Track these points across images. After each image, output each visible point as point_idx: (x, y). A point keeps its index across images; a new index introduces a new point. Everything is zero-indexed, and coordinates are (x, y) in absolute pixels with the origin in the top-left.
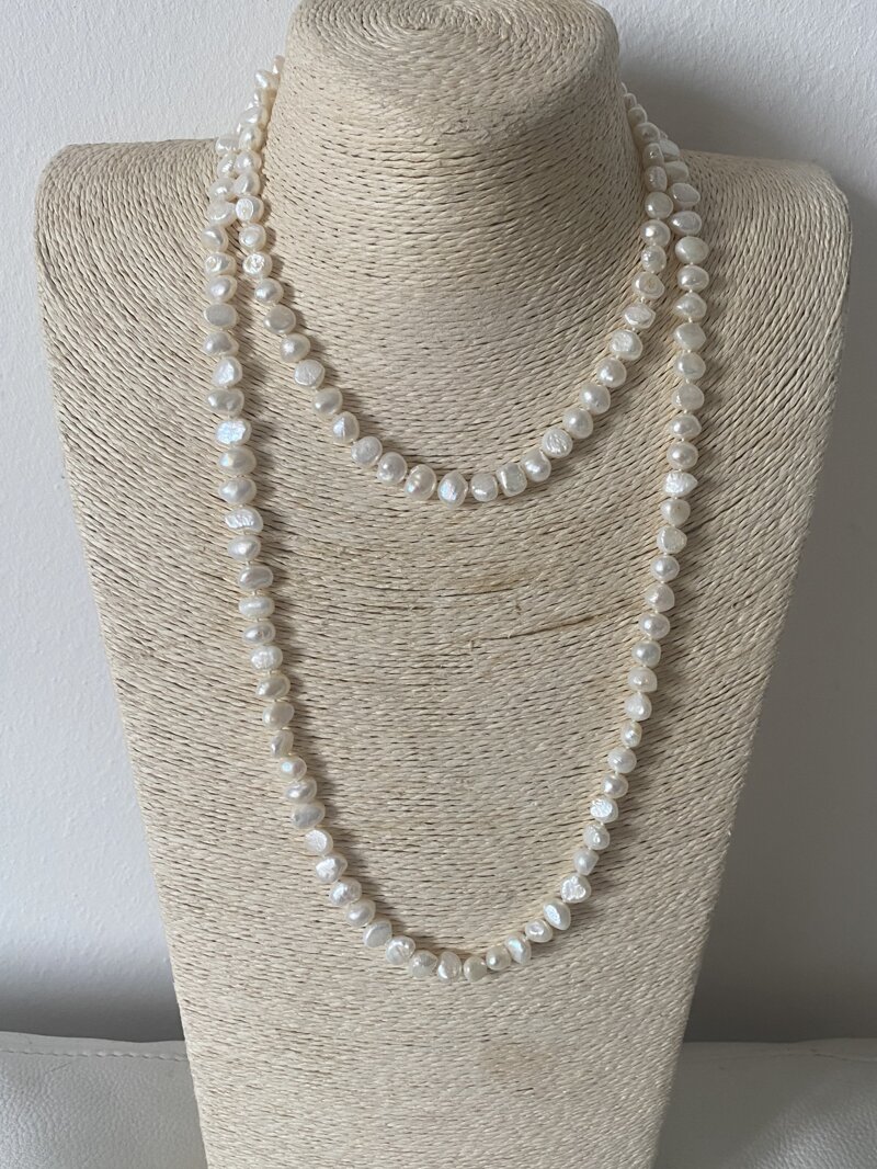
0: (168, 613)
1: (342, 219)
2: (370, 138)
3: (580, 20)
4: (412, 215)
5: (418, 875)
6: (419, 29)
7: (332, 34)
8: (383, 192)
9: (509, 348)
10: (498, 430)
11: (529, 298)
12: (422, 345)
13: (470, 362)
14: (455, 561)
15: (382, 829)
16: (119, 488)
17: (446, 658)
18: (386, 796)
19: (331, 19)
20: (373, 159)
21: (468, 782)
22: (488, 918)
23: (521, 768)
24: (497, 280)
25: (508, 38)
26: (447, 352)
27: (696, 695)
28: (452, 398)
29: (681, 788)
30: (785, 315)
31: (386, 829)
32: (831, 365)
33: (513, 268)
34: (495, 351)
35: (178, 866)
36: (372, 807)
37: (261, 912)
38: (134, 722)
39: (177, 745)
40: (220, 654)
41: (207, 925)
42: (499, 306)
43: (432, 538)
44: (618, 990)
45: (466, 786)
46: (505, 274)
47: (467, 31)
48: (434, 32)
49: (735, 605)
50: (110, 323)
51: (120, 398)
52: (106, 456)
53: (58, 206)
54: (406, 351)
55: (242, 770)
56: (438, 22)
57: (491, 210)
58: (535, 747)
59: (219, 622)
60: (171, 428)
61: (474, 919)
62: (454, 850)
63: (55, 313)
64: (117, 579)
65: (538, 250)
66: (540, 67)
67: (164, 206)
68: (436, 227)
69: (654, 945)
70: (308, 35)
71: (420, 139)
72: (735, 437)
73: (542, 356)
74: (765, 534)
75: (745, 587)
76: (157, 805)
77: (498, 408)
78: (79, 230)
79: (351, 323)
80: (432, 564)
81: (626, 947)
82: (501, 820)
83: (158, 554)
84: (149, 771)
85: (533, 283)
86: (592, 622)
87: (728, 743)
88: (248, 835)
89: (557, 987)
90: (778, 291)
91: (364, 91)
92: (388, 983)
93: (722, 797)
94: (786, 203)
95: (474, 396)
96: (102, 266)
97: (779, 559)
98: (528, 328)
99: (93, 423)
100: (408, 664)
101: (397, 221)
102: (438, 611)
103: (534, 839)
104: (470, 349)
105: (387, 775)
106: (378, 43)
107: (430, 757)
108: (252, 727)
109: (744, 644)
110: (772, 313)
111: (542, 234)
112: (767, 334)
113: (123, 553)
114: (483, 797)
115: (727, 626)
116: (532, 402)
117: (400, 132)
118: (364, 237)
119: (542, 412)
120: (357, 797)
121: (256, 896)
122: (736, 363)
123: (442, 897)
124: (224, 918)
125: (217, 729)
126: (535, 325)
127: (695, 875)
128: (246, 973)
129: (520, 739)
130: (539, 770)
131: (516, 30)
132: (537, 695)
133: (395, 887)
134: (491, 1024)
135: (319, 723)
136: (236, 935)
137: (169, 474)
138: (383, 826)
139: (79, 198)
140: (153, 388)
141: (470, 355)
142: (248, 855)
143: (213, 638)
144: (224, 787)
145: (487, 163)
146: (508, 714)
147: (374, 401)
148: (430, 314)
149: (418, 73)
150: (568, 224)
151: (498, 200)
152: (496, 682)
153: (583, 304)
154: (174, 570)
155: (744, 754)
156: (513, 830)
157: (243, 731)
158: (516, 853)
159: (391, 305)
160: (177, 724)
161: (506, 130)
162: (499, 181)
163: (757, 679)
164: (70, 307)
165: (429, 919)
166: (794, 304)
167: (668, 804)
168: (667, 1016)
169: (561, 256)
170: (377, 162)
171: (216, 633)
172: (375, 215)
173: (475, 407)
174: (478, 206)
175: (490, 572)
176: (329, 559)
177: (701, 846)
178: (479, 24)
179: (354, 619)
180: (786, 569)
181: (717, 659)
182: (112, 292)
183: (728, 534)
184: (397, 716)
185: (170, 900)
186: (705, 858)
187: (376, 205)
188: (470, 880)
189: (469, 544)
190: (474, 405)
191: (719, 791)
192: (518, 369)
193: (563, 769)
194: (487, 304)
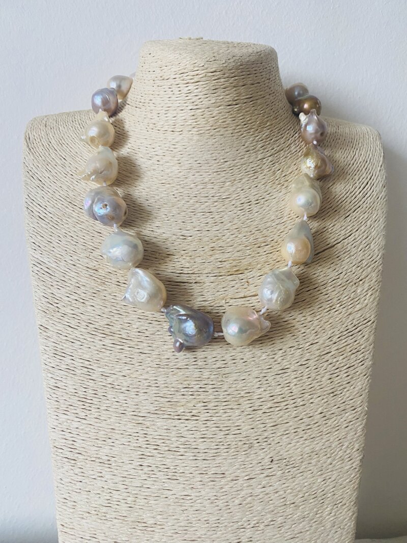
5: (199, 433)
8: (180, 92)
9: (238, 164)
11: (246, 142)
13: (219, 170)
14: (215, 259)
15: (178, 406)
16: (49, 229)
17: (212, 308)
18: (180, 386)
20: (175, 78)
21: (226, 377)
22: (239, 460)
23: (254, 369)
24: (231, 132)
26: (209, 165)
27: (341, 330)
28: (213, 186)
29: (339, 381)
30: (359, 162)
32: (383, 181)
33: (238, 127)
34: (231, 166)
35: (63, 433)
36: (173, 393)
37: (109, 460)
38: (46, 348)
39: (68, 360)
40: (94, 309)
41: (77, 471)
42: (233, 144)
43: (203, 249)
44: (315, 510)
46: (235, 129)
50: (54, 162)
51: (55, 191)
52: (45, 215)
55: (102, 373)
58: (260, 357)
61: (230, 461)
62: (218, 418)
63: (29, 160)
65: (249, 121)
68: (204, 106)
69: (333, 479)
72: (345, 207)
73: (253, 169)
74: (365, 251)
75: (359, 275)
76: (55, 396)
77: (234, 191)
78: (45, 131)
79: (164, 154)
80: (204, 261)
81: (317, 479)
82: (244, 399)
83: (66, 259)
84: (52, 376)
85: (247, 135)
87: (360, 357)
88: (104, 412)
89: (280, 506)
90: (354, 153)
92: (181, 506)
93: (360, 387)
95: (222, 186)
97: (373, 262)
98: (246, 156)
101: (186, 105)
102: (208, 284)
103: (263, 411)
104: (220, 164)
105: (181, 373)
107: (205, 363)
108: (109, 348)
110: (353, 160)
111: (250, 114)
112: (352, 168)
113: (49, 260)
114: (234, 386)
115: (353, 294)
116: (249, 190)
118: (171, 114)
119: (255, 193)
121: (107, 450)
126: (249, 155)
127: (351, 434)
128: (98, 503)
130: (263, 370)
134: (243, 534)
135: (144, 345)
136: (94, 477)
137: (75, 222)
140: (71, 186)
142: (103, 424)
143: (91, 301)
144: (91, 383)
148: (202, 147)
150: (262, 112)
155: (368, 363)
156: (251, 405)
159: (184, 144)
160: (68, 348)
161: (234, 62)
162: (232, 85)
166: (362, 158)
167: (333, 390)
168: (344, 529)
169: (259, 125)
170: (177, 79)
171: (92, 298)
172: (176, 104)
173: (223, 191)
174: (222, 96)
175: (232, 265)
177: (352, 416)
180: (377, 267)
181: (350, 311)
182: (56, 151)
185: (57, 455)
186: (356, 423)
187: (177, 99)
188: (228, 436)
189: (221, 251)
190: (222, 190)
191: (358, 384)
192: (242, 174)
193: (276, 370)
194: (227, 143)
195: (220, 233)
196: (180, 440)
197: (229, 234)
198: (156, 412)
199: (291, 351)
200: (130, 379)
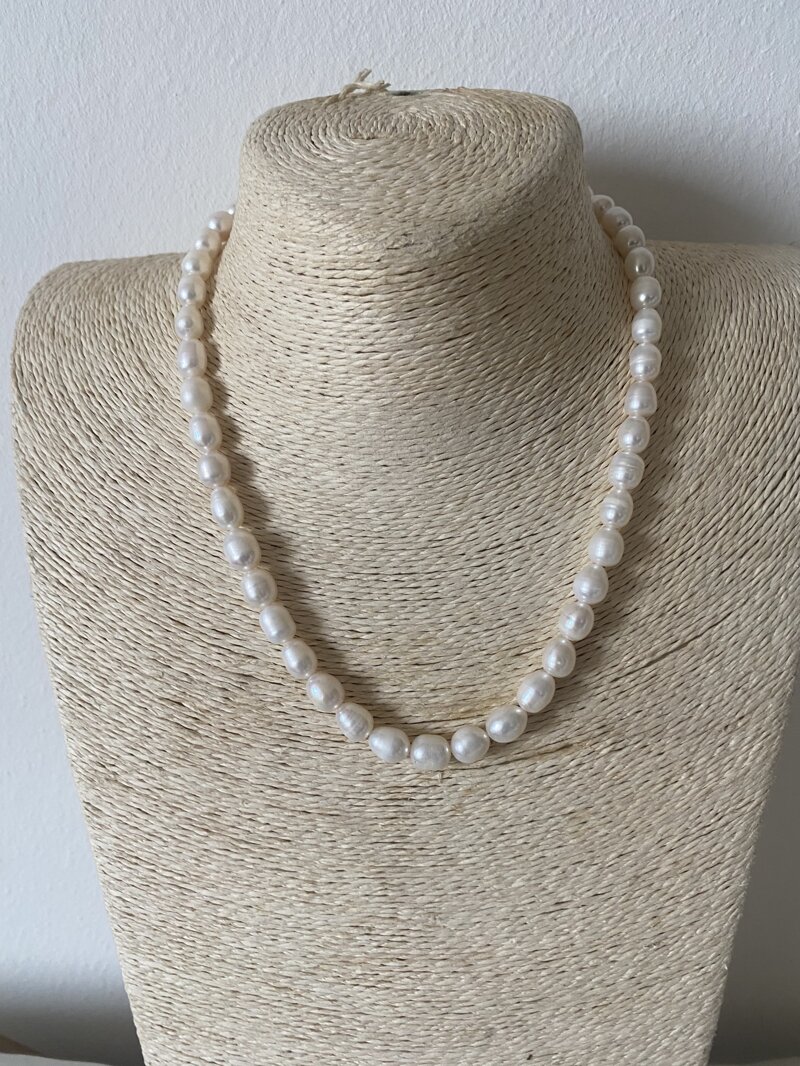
0: (129, 738)
1: (292, 338)
2: (313, 256)
3: (539, 119)
4: (362, 334)
5: (391, 1011)
6: (369, 139)
7: (278, 149)
8: (330, 311)
10: (464, 546)
11: (492, 412)
12: (380, 463)
13: (431, 478)
14: (421, 686)
16: (80, 611)
17: (413, 790)
18: (355, 931)
19: (280, 133)
20: (317, 277)
21: (440, 919)
22: (468, 1054)
23: (498, 905)
24: (456, 396)
25: (461, 143)
26: (407, 469)
27: (687, 824)
28: (414, 514)
29: (672, 922)
30: (771, 414)
31: (356, 964)
33: (473, 383)
34: (458, 466)
35: (150, 988)
36: (341, 942)
37: (233, 1039)
38: (101, 845)
39: (144, 870)
40: (181, 782)
41: (180, 1047)
42: (459, 422)
43: (396, 661)
45: (438, 922)
46: (464, 390)
47: (418, 138)
48: (382, 142)
49: (727, 727)
50: (75, 444)
51: (83, 520)
52: (69, 578)
53: (35, 326)
54: (367, 469)
55: (208, 899)
56: (388, 130)
57: (445, 326)
58: (511, 883)
59: (179, 748)
60: (131, 550)
61: (451, 1056)
62: (428, 987)
63: (25, 434)
64: (81, 703)
65: (498, 363)
66: (494, 171)
67: (131, 324)
68: (387, 346)
70: (255, 151)
71: (362, 256)
72: (721, 547)
73: (508, 468)
74: (757, 651)
75: (737, 709)
76: (127, 928)
77: (463, 523)
78: (52, 352)
79: (307, 442)
80: (396, 689)
82: (477, 957)
83: (119, 678)
84: (118, 894)
85: (494, 397)
86: (571, 750)
87: (722, 874)
88: (216, 964)
90: (762, 388)
91: (305, 207)
93: (716, 930)
94: (767, 292)
95: (438, 512)
96: (70, 387)
97: (772, 676)
98: (492, 441)
99: (57, 546)
100: (373, 796)
101: (346, 341)
103: (513, 977)
104: (431, 465)
105: (355, 910)
106: (323, 155)
107: (399, 893)
108: (215, 857)
109: (737, 769)
110: (757, 412)
111: (502, 346)
112: (751, 435)
113: (85, 677)
114: (458, 933)
115: (718, 750)
116: (500, 516)
117: (340, 249)
118: (315, 356)
119: (510, 525)
120: (326, 932)
121: (227, 1023)
122: (720, 467)
123: (416, 1034)
124: (196, 1041)
125: (182, 857)
126: (499, 438)
127: (690, 1011)
129: (495, 875)
130: (517, 906)
131: (470, 134)
132: (513, 829)
133: (367, 1022)
135: (282, 855)
137: (128, 597)
138: (352, 961)
139: (54, 318)
140: (114, 509)
141: (433, 471)
142: (217, 982)
143: (174, 765)
144: (190, 915)
145: (436, 278)
146: (482, 849)
147: (334, 519)
148: (388, 431)
149: (362, 184)
150: (531, 333)
151: (451, 314)
152: (469, 815)
153: (551, 414)
154: (134, 695)
155: (740, 883)
156: (490, 967)
157: (206, 860)
158: (495, 990)
159: (346, 424)
160: (141, 850)
161: (455, 240)
162: (451, 295)
163: (752, 805)
164: (39, 428)
165: (404, 1054)
166: (780, 401)
167: (657, 939)
169: (524, 366)
170: (321, 280)
171: (177, 760)
172: (324, 335)
173: (438, 523)
174: (429, 322)
175: (459, 697)
176: (289, 684)
177: (695, 981)
178: (431, 130)
179: (316, 748)
181: (709, 785)
182: (78, 414)
183: (717, 652)
184: (364, 851)
185: (144, 1020)
186: (700, 993)
187: (325, 324)
188: (446, 1017)
189: (435, 667)
190: (437, 521)
191: (713, 924)
192: (483, 483)
193: (543, 905)
194: (446, 420)
195: (432, 624)
196: (358, 1018)
197: (451, 625)
198: (312, 971)
199: (575, 870)
200: (260, 913)
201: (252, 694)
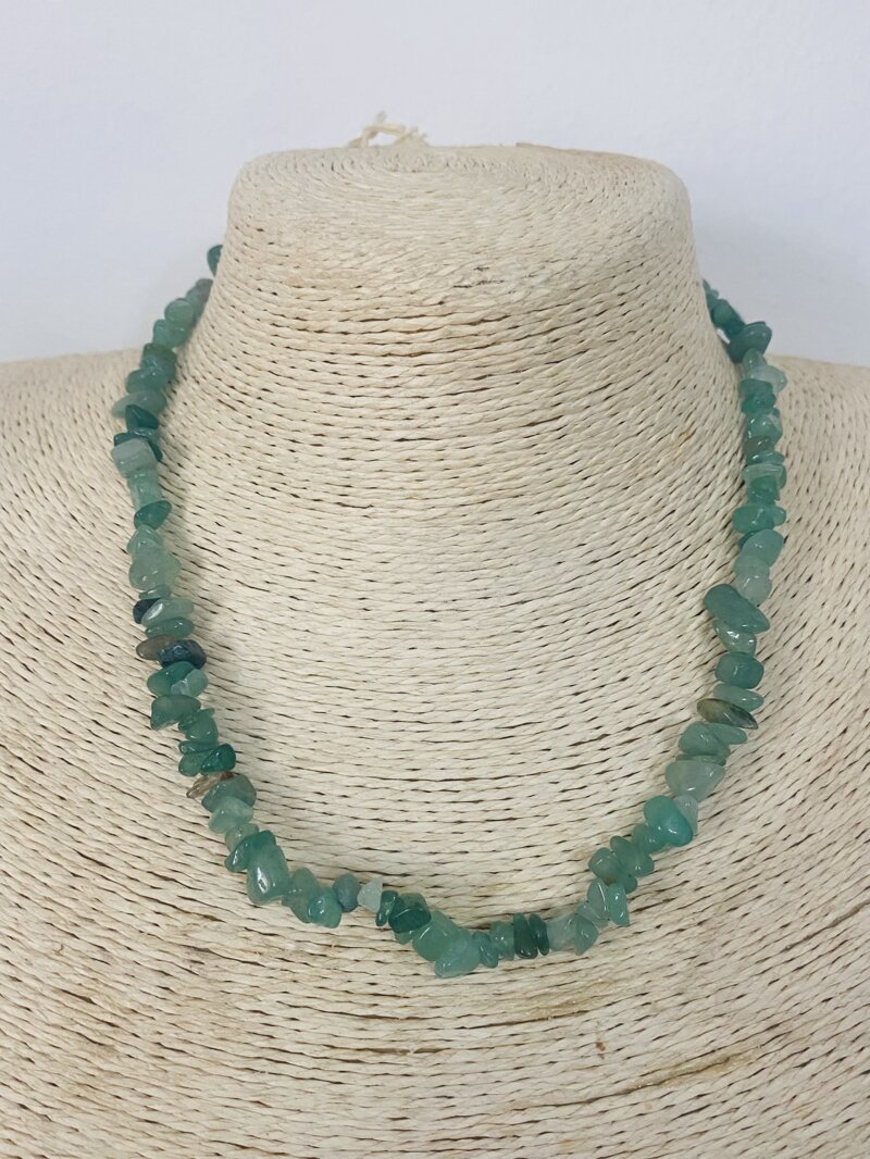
1: (302, 425)
2: (342, 302)
4: (407, 413)
10: (549, 736)
12: (424, 606)
86: (727, 1068)
201: (209, 981)
